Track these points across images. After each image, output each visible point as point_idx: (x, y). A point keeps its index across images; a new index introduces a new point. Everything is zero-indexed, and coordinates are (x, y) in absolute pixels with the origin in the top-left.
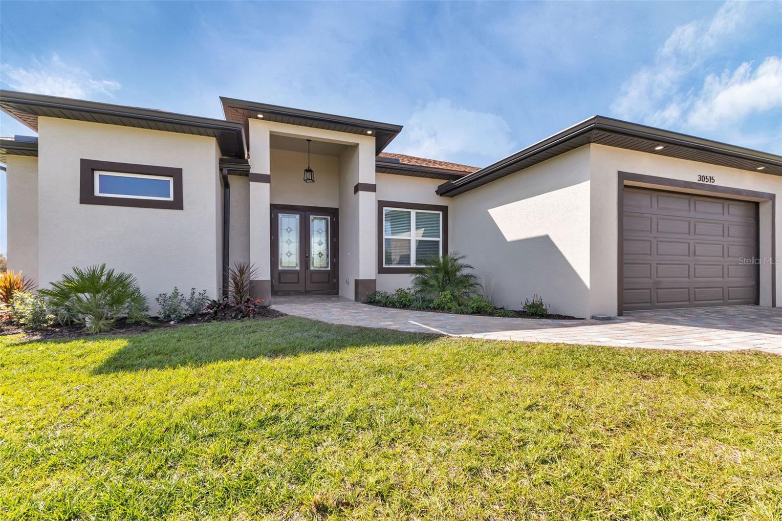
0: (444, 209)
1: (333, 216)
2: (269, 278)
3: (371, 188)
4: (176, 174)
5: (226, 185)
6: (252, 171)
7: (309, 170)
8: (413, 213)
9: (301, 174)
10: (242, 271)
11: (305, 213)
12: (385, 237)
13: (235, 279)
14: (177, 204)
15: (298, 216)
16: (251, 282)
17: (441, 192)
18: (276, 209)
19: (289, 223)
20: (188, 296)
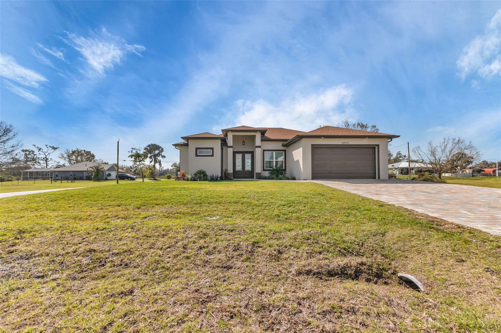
0: (285, 151)
1: (252, 153)
2: (232, 172)
3: (259, 147)
4: (212, 149)
5: (222, 149)
6: (228, 145)
7: (244, 142)
8: (274, 152)
9: (241, 143)
10: (226, 170)
11: (243, 153)
12: (265, 160)
13: (224, 172)
14: (212, 156)
15: (241, 154)
16: (228, 173)
17: (283, 146)
18: (235, 153)
19: (239, 157)
20: (215, 176)
